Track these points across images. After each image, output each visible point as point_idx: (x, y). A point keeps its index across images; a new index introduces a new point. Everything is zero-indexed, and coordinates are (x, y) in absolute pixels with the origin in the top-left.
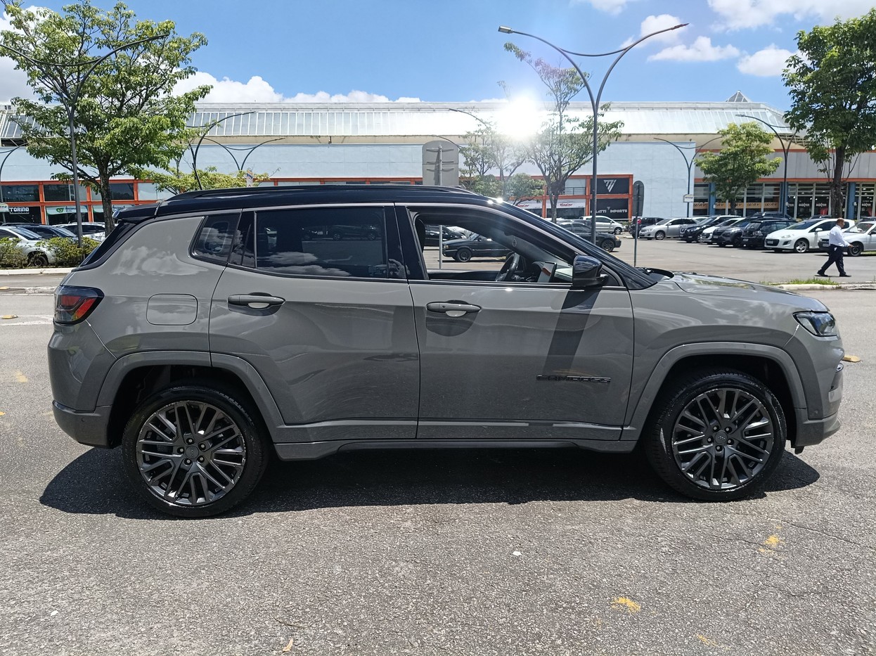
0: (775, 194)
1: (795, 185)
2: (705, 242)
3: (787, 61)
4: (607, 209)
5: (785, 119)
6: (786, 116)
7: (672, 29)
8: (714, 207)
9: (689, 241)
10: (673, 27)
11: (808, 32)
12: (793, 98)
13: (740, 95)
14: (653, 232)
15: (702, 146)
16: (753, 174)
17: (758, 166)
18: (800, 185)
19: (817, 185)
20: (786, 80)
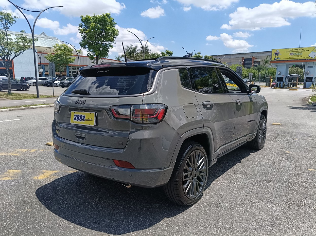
0: (64, 69)
1: (71, 67)
2: (55, 86)
3: (79, 25)
4: (3, 74)
5: (80, 44)
6: (80, 43)
7: (58, 7)
8: (45, 73)
9: (48, 86)
10: (59, 6)
11: (84, 16)
12: (82, 38)
13: (44, 33)
14: (32, 83)
15: (44, 51)
16: (67, 62)
17: (69, 60)
18: (72, 67)
19: (77, 67)
20: (80, 31)
